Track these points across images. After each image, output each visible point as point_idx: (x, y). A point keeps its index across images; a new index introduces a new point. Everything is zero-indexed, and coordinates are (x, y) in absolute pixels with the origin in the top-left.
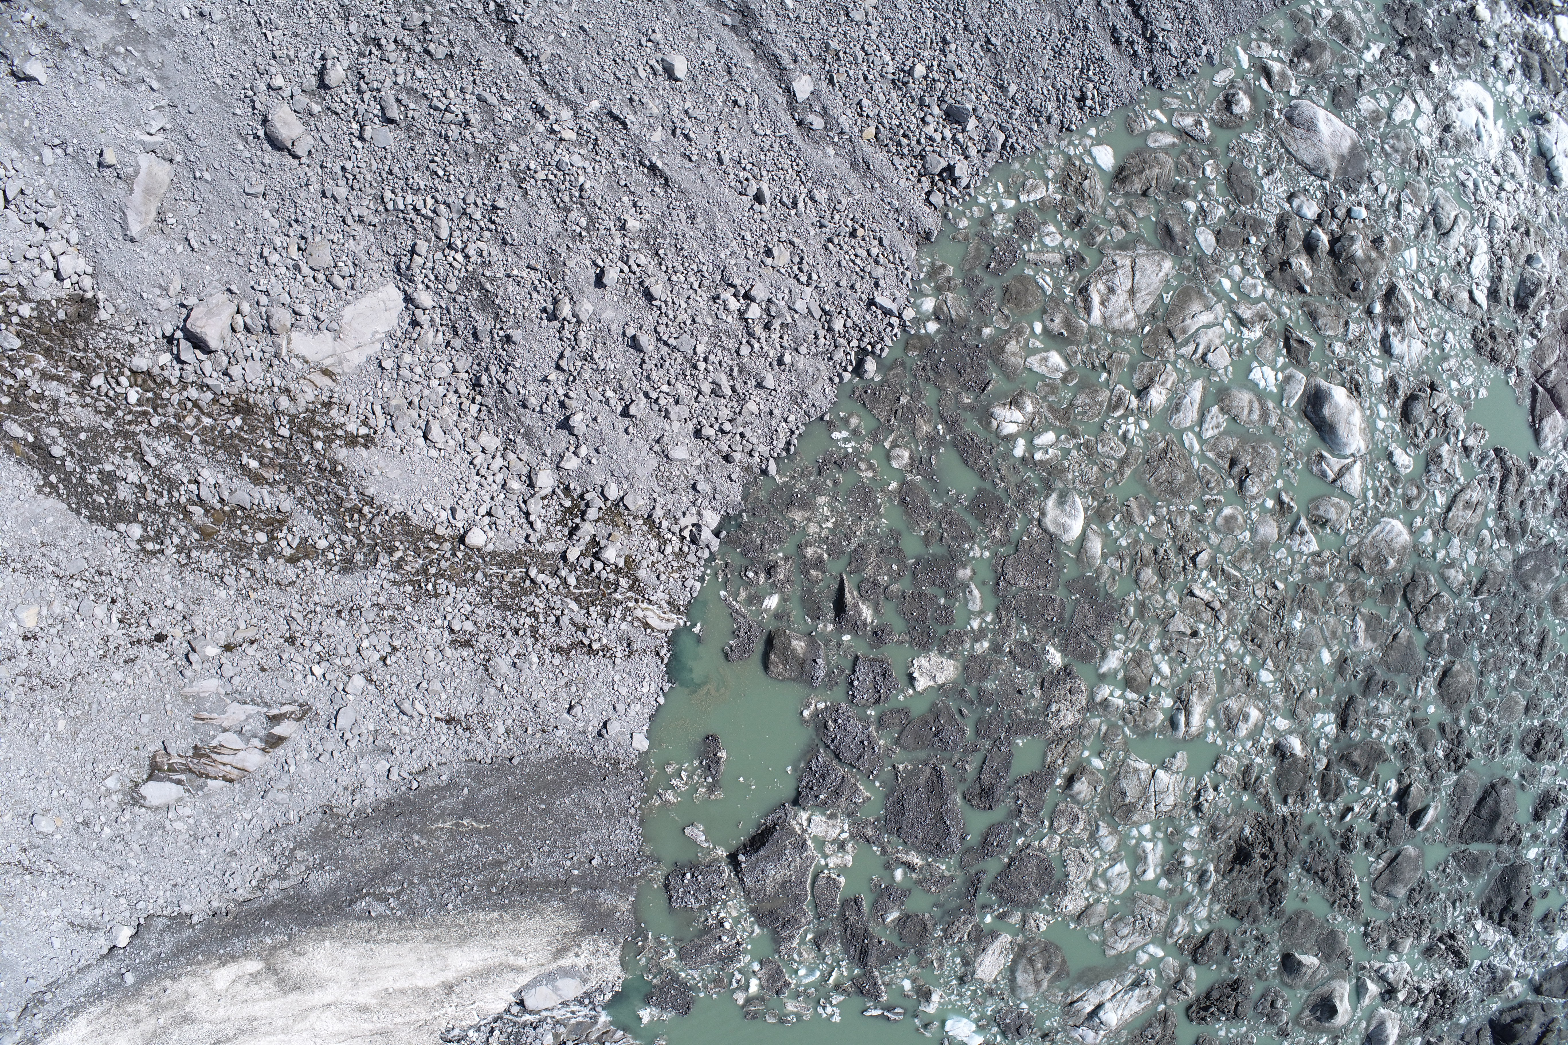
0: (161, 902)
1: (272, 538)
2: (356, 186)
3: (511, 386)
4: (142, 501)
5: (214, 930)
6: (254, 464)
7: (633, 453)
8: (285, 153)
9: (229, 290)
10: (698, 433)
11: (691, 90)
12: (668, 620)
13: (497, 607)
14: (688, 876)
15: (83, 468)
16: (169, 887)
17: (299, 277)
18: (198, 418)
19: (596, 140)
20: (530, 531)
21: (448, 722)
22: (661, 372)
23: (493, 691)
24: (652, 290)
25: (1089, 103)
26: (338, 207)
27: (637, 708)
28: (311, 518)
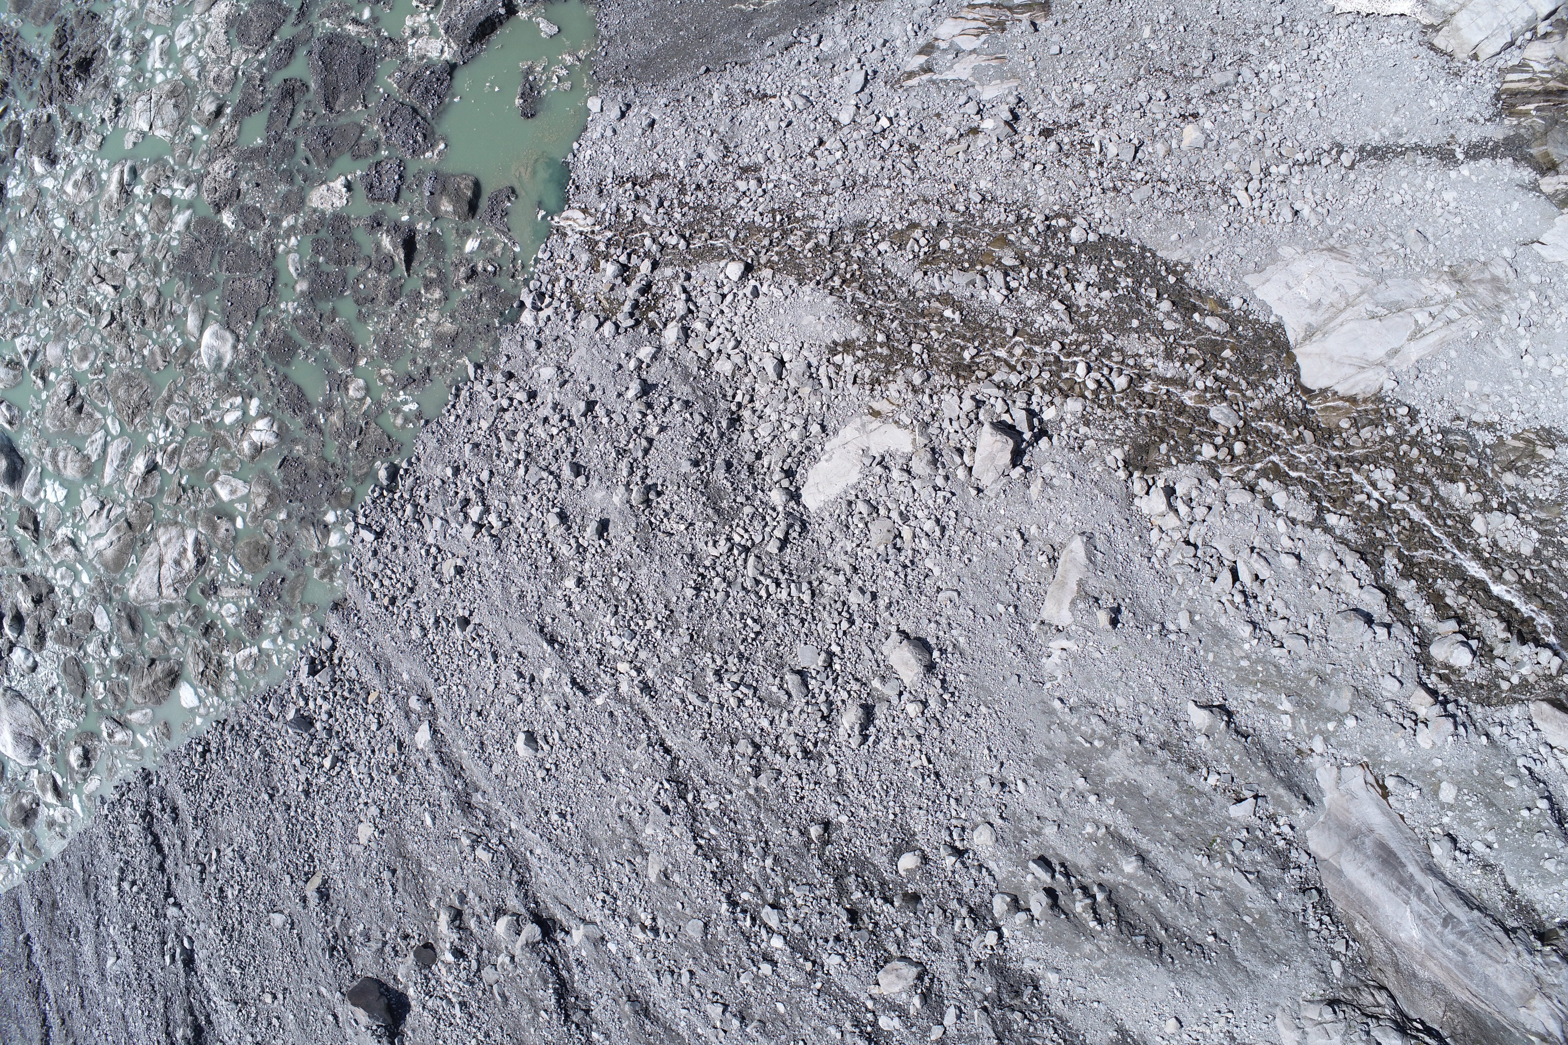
1: (935, 247)
2: (839, 605)
3: (698, 419)
4: (1070, 266)
6: (949, 313)
7: (588, 369)
8: (913, 635)
9: (979, 490)
10: (532, 395)
11: (516, 723)
12: (567, 219)
13: (717, 207)
15: (1135, 292)
18: (1010, 355)
19: (599, 664)
20: (686, 284)
21: (765, 96)
22: (558, 447)
23: (721, 129)
24: (557, 521)
25: (200, 749)
26: (860, 583)
27: (596, 135)
28: (894, 270)
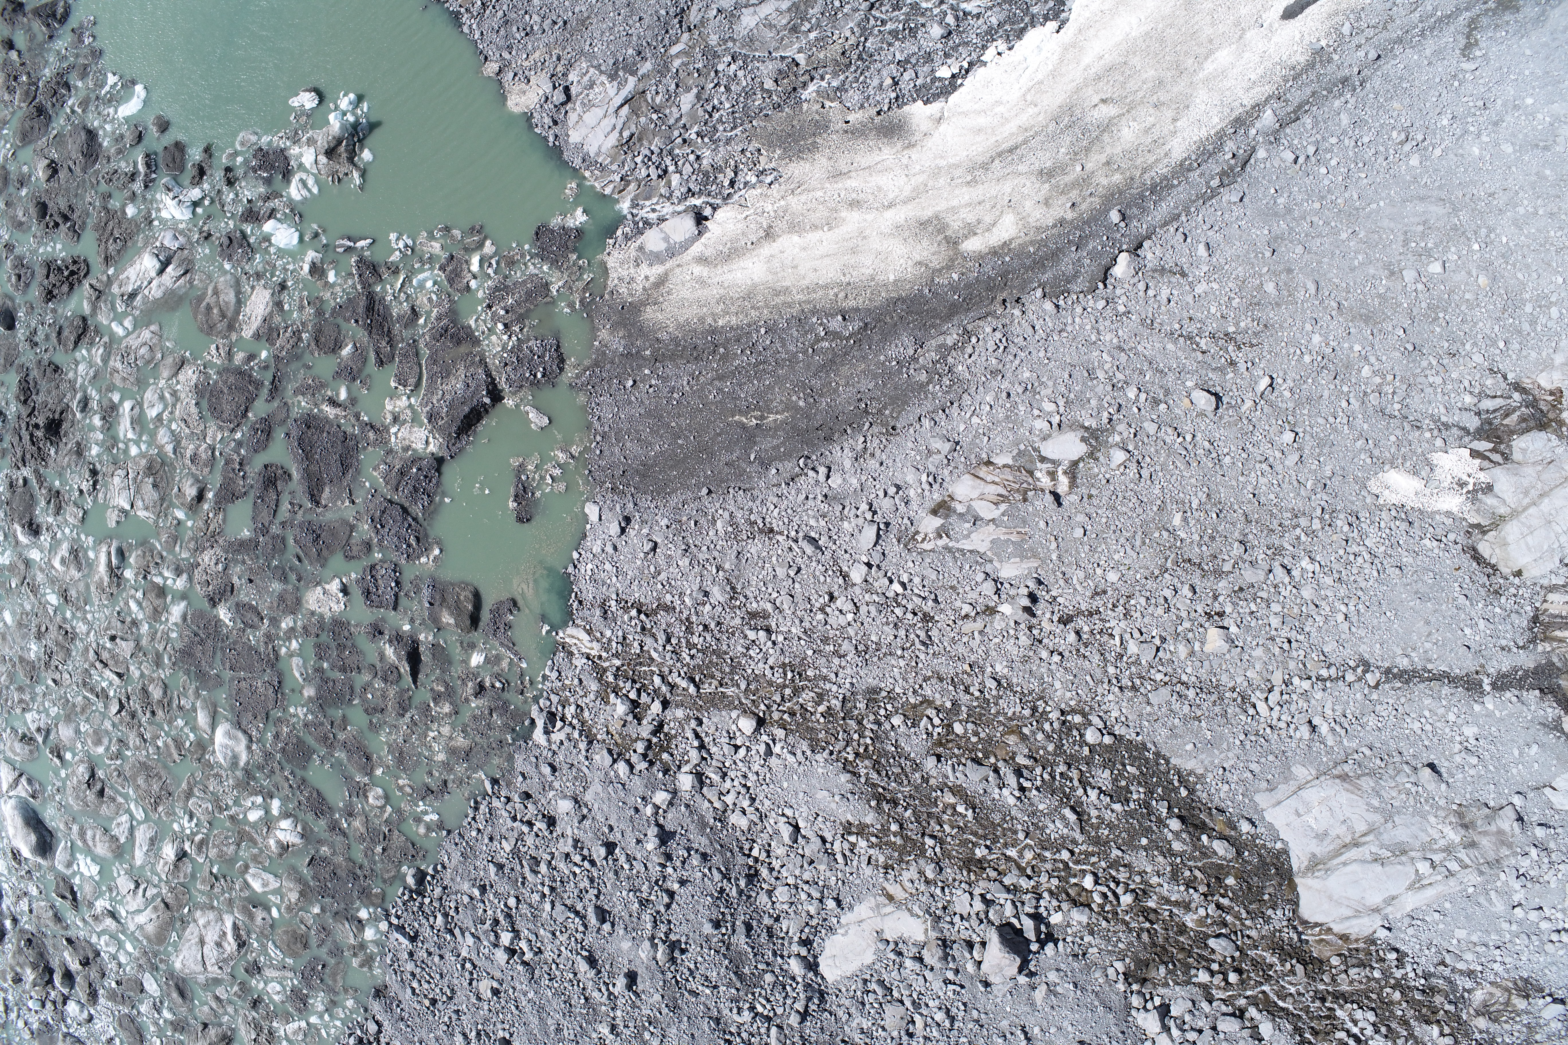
0: (1079, 310)
1: (948, 728)
3: (717, 876)
4: (1084, 769)
5: (1016, 283)
6: (961, 809)
7: (605, 809)
9: (987, 985)
10: (551, 823)
12: (573, 637)
13: (726, 653)
14: (539, 375)
15: (1147, 805)
16: (1069, 329)
17: (915, 996)
18: (1021, 855)
20: (699, 729)
21: (771, 530)
22: (581, 887)
23: (727, 566)
24: (586, 964)
27: (596, 549)
28: (908, 749)
